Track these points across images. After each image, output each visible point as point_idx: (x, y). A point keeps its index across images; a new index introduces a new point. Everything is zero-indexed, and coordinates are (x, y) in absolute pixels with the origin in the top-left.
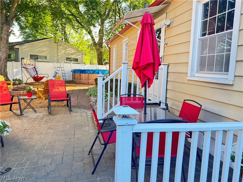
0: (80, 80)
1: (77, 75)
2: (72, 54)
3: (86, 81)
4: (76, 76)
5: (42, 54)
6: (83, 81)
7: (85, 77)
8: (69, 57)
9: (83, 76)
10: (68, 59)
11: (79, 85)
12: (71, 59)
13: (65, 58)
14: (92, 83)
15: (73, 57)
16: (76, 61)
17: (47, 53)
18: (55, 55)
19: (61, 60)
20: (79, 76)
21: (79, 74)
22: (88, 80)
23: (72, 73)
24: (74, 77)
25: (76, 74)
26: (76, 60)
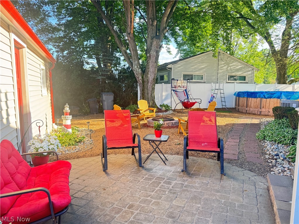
0: (247, 107)
1: (243, 100)
2: (238, 70)
3: (257, 110)
4: (241, 101)
5: (197, 73)
6: (251, 109)
7: (255, 104)
8: (233, 74)
9: (253, 102)
10: (232, 77)
11: (244, 116)
12: (235, 77)
13: (228, 76)
14: (266, 113)
15: (239, 74)
16: (242, 80)
17: (204, 71)
18: (213, 73)
19: (222, 79)
20: (246, 101)
21: (246, 99)
22: (259, 109)
23: (235, 97)
24: (237, 103)
25: (241, 99)
26: (244, 78)
